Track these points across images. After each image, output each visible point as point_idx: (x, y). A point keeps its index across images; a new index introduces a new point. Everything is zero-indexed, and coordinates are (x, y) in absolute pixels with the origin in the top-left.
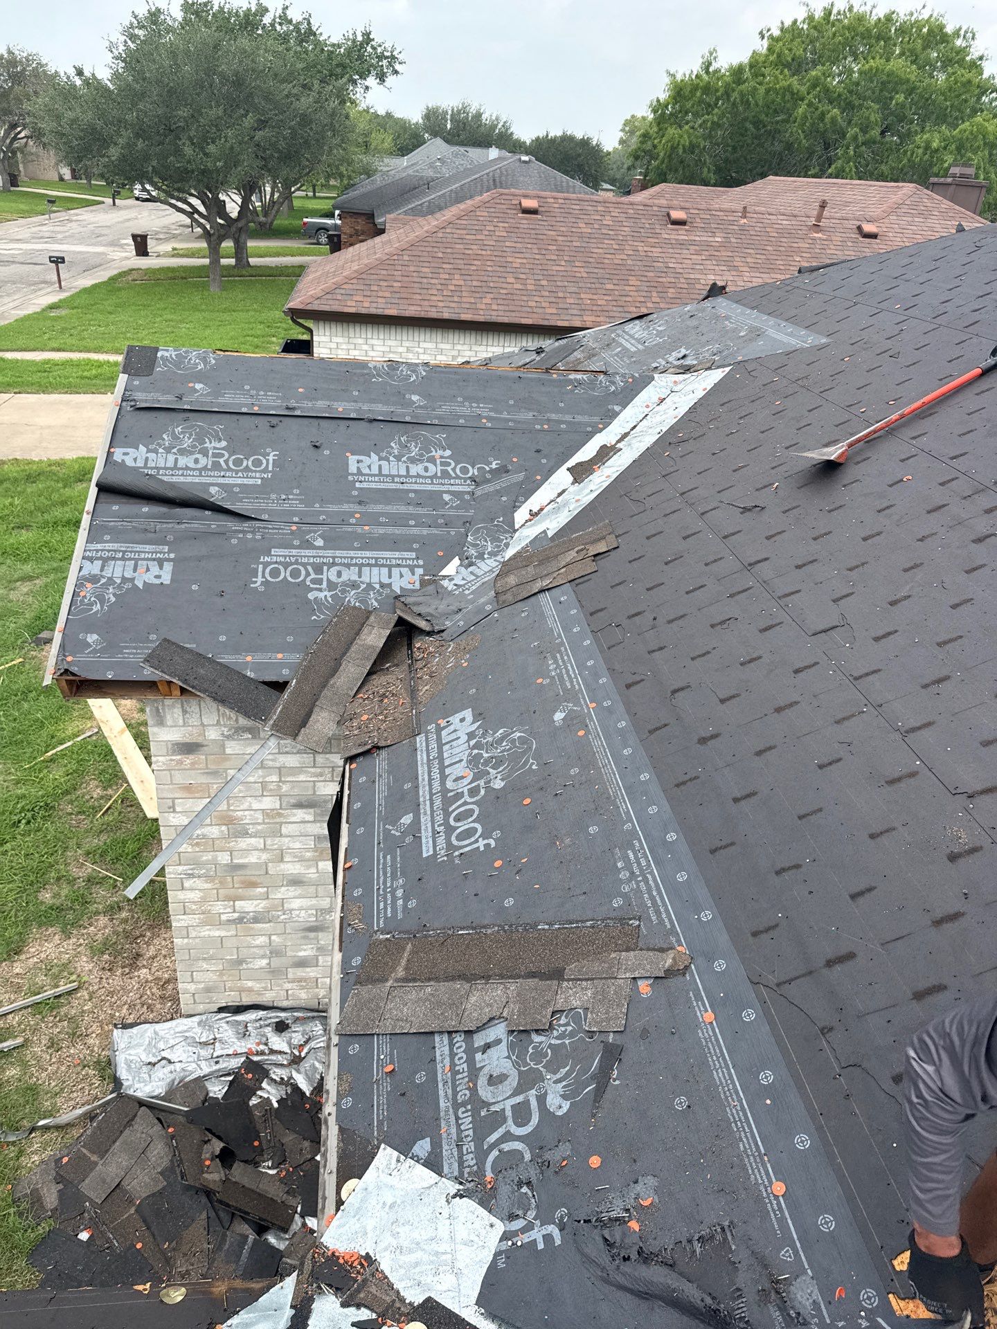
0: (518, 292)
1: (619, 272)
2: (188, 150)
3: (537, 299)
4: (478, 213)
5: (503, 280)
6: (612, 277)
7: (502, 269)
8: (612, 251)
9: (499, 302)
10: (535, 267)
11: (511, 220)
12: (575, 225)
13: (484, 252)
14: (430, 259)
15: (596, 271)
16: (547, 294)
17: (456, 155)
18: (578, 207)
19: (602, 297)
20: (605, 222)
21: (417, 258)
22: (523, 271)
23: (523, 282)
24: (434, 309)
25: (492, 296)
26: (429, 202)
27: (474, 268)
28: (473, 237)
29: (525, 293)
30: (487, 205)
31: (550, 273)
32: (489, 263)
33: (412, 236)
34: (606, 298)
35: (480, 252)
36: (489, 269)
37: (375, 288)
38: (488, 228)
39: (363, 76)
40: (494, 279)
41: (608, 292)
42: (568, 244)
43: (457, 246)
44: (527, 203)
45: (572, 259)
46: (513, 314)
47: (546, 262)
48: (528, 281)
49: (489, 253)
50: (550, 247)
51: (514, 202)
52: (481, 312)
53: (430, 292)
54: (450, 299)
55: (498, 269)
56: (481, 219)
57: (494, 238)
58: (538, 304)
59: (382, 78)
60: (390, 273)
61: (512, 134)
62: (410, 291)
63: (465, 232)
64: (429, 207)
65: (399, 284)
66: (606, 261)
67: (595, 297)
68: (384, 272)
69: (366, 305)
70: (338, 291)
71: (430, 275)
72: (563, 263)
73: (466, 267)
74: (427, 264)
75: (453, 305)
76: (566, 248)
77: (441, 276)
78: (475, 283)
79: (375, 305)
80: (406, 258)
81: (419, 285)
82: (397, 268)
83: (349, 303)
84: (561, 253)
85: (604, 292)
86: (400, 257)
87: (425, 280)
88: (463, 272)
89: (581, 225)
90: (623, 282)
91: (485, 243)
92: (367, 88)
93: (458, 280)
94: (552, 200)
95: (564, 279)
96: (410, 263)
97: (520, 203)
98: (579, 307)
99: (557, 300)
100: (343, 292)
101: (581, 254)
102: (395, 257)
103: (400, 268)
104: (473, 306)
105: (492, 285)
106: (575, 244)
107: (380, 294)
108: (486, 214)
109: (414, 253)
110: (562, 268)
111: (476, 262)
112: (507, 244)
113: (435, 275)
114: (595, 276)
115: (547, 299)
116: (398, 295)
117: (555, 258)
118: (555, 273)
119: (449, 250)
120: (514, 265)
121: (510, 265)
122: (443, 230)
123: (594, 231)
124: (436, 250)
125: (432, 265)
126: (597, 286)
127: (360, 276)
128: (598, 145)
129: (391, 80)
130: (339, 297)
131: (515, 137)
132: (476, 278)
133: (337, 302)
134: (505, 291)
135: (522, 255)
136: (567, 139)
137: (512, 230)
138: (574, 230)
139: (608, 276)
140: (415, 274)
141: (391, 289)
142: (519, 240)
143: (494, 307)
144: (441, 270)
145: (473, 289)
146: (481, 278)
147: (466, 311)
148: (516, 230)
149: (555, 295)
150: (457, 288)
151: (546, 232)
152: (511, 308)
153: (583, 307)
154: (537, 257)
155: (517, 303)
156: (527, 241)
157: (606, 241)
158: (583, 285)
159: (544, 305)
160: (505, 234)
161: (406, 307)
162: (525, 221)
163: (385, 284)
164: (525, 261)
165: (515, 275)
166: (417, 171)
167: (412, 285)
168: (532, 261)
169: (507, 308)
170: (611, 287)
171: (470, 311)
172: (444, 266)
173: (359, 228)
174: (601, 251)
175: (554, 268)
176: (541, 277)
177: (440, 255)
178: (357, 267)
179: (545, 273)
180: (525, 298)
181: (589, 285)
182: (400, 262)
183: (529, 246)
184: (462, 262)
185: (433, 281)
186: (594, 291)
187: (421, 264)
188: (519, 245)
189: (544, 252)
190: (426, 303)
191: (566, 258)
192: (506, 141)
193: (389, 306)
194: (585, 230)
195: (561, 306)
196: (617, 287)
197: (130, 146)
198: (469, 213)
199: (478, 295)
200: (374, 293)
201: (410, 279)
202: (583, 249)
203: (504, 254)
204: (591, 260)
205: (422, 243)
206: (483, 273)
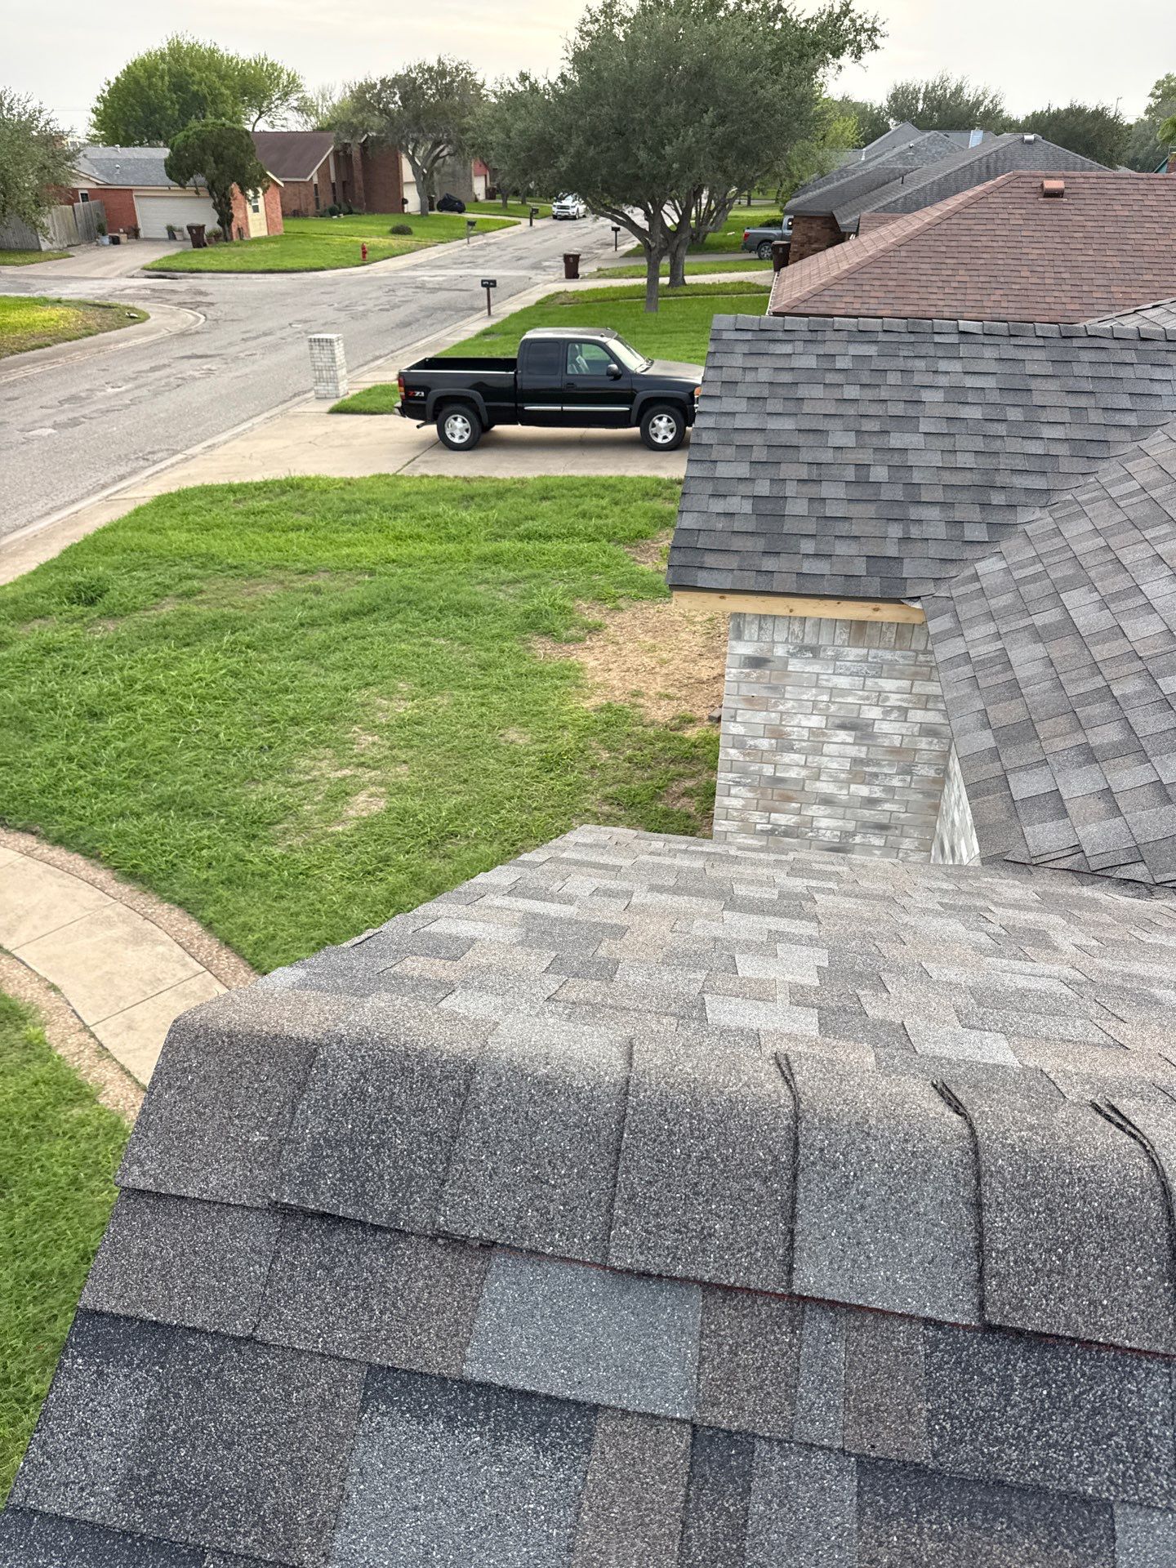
0: (1033, 287)
1: (1161, 260)
2: (643, 155)
3: (1056, 294)
4: (990, 200)
5: (1016, 274)
6: (1151, 266)
7: (1015, 262)
8: (1154, 236)
9: (1010, 298)
10: (1055, 257)
11: (1030, 206)
12: (1109, 207)
13: (995, 244)
14: (931, 255)
15: (1130, 259)
16: (1069, 288)
17: (933, 141)
18: (1114, 186)
19: (1138, 289)
20: (1147, 203)
21: (917, 254)
22: (1040, 263)
23: (1041, 275)
24: (933, 309)
25: (1001, 292)
26: (905, 197)
27: (982, 261)
28: (984, 227)
29: (1042, 287)
30: (1001, 190)
31: (1074, 264)
32: (1000, 256)
33: (910, 229)
34: (1142, 290)
35: (990, 244)
36: (1000, 262)
37: (867, 288)
38: (1000, 216)
39: (837, 53)
40: (1005, 273)
41: (1148, 284)
42: (1099, 230)
43: (964, 238)
44: (1051, 185)
45: (1103, 247)
46: (1026, 311)
47: (1069, 252)
48: (1047, 275)
49: (1001, 244)
50: (1076, 235)
51: (1034, 185)
52: (988, 311)
53: (930, 290)
54: (953, 297)
55: (1010, 262)
56: (994, 206)
57: (1008, 227)
58: (1058, 300)
59: (858, 53)
60: (885, 271)
61: (1001, 111)
62: (906, 289)
63: (973, 222)
64: (904, 204)
65: (894, 283)
66: (1146, 248)
67: (1129, 290)
68: (879, 271)
69: (857, 306)
70: (826, 293)
71: (931, 272)
72: (1091, 252)
73: (973, 261)
74: (928, 260)
75: (955, 303)
76: (1097, 235)
77: (943, 272)
78: (982, 279)
79: (866, 306)
80: (903, 254)
81: (918, 284)
82: (893, 265)
83: (838, 305)
84: (1089, 241)
85: (1141, 284)
86: (897, 254)
87: (924, 278)
88: (969, 267)
89: (1116, 208)
90: (1166, 272)
91: (997, 233)
92: (840, 67)
93: (963, 277)
94: (1082, 180)
95: (1092, 270)
96: (908, 260)
97: (1042, 186)
98: (1108, 302)
99: (1080, 295)
100: (832, 293)
101: (1114, 241)
102: (892, 254)
103: (896, 265)
104: (979, 304)
105: (1002, 280)
106: (1107, 230)
107: (872, 294)
108: (1000, 200)
109: (913, 248)
110: (1090, 258)
111: (985, 256)
112: (1024, 233)
113: (936, 272)
114: (1131, 265)
115: (1069, 294)
116: (893, 295)
117: (1082, 246)
118: (1080, 264)
119: (953, 244)
120: (1030, 257)
121: (1025, 257)
122: (948, 221)
123: (1132, 213)
124: (938, 243)
125: (933, 260)
126: (1133, 277)
127: (852, 275)
128: (1117, 118)
129: (868, 56)
130: (827, 299)
131: (1005, 114)
132: (983, 273)
133: (825, 305)
134: (1018, 287)
135: (1040, 245)
136: (1075, 113)
137: (1031, 217)
138: (1107, 213)
139: (1147, 266)
140: (913, 271)
141: (885, 289)
142: (1039, 228)
143: (1004, 304)
144: (944, 266)
145: (980, 285)
146: (990, 273)
147: (970, 310)
148: (1036, 217)
149: (1079, 289)
150: (962, 285)
151: (1071, 217)
152: (1024, 305)
153: (1113, 302)
154: (1059, 246)
155: (1031, 298)
156: (1046, 228)
157: (1147, 225)
158: (1115, 277)
159: (1064, 300)
160: (1021, 222)
161: (901, 307)
162: (1045, 207)
163: (877, 283)
164: (1044, 252)
165: (1031, 268)
166: (883, 164)
167: (910, 283)
168: (1053, 251)
169: (1019, 305)
170: (1150, 277)
171: (975, 310)
172: (948, 261)
173: (813, 234)
174: (1139, 236)
175: (1080, 258)
176: (1062, 270)
177: (943, 249)
178: (847, 267)
179: (1069, 264)
180: (1041, 293)
181: (1122, 277)
182: (897, 259)
183: (1050, 234)
184: (968, 255)
185: (933, 278)
186: (1128, 283)
187: (920, 260)
188: (1038, 234)
189: (1067, 241)
190: (924, 302)
191: (1095, 247)
192: (993, 121)
193: (882, 307)
194: (1122, 213)
195: (1085, 301)
196: (1157, 278)
197: (579, 155)
198: (977, 200)
199: (984, 292)
200: (866, 294)
201: (907, 277)
202: (1117, 236)
203: (1020, 245)
204: (1125, 247)
205: (922, 237)
206: (993, 267)
